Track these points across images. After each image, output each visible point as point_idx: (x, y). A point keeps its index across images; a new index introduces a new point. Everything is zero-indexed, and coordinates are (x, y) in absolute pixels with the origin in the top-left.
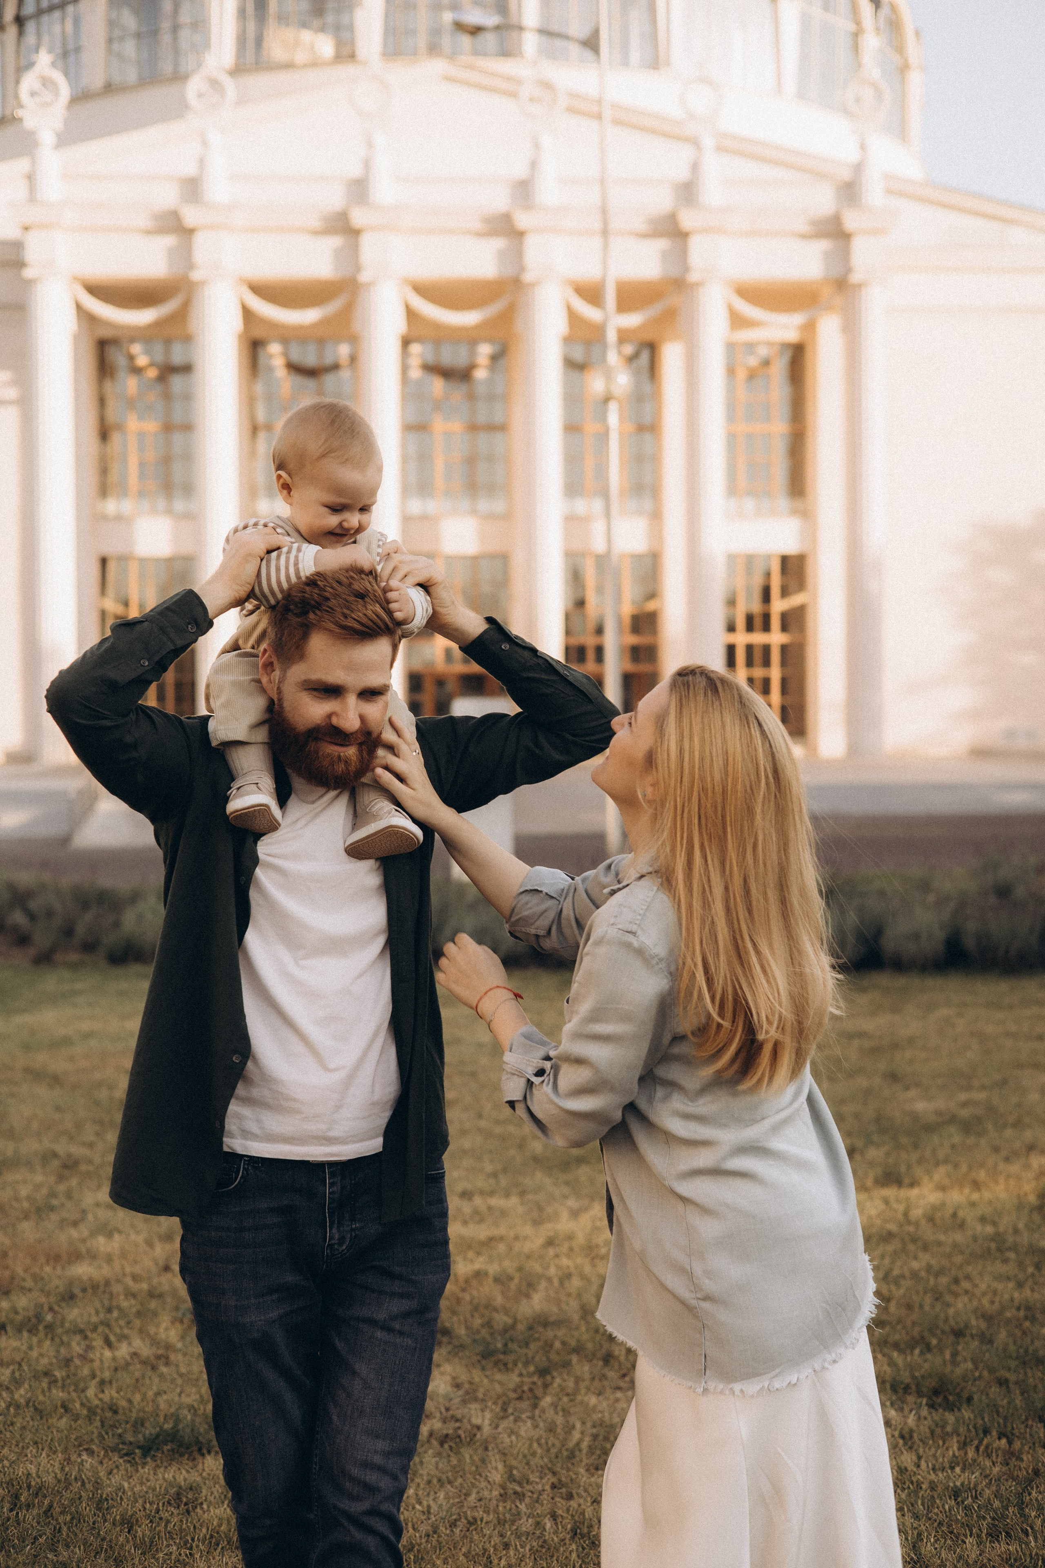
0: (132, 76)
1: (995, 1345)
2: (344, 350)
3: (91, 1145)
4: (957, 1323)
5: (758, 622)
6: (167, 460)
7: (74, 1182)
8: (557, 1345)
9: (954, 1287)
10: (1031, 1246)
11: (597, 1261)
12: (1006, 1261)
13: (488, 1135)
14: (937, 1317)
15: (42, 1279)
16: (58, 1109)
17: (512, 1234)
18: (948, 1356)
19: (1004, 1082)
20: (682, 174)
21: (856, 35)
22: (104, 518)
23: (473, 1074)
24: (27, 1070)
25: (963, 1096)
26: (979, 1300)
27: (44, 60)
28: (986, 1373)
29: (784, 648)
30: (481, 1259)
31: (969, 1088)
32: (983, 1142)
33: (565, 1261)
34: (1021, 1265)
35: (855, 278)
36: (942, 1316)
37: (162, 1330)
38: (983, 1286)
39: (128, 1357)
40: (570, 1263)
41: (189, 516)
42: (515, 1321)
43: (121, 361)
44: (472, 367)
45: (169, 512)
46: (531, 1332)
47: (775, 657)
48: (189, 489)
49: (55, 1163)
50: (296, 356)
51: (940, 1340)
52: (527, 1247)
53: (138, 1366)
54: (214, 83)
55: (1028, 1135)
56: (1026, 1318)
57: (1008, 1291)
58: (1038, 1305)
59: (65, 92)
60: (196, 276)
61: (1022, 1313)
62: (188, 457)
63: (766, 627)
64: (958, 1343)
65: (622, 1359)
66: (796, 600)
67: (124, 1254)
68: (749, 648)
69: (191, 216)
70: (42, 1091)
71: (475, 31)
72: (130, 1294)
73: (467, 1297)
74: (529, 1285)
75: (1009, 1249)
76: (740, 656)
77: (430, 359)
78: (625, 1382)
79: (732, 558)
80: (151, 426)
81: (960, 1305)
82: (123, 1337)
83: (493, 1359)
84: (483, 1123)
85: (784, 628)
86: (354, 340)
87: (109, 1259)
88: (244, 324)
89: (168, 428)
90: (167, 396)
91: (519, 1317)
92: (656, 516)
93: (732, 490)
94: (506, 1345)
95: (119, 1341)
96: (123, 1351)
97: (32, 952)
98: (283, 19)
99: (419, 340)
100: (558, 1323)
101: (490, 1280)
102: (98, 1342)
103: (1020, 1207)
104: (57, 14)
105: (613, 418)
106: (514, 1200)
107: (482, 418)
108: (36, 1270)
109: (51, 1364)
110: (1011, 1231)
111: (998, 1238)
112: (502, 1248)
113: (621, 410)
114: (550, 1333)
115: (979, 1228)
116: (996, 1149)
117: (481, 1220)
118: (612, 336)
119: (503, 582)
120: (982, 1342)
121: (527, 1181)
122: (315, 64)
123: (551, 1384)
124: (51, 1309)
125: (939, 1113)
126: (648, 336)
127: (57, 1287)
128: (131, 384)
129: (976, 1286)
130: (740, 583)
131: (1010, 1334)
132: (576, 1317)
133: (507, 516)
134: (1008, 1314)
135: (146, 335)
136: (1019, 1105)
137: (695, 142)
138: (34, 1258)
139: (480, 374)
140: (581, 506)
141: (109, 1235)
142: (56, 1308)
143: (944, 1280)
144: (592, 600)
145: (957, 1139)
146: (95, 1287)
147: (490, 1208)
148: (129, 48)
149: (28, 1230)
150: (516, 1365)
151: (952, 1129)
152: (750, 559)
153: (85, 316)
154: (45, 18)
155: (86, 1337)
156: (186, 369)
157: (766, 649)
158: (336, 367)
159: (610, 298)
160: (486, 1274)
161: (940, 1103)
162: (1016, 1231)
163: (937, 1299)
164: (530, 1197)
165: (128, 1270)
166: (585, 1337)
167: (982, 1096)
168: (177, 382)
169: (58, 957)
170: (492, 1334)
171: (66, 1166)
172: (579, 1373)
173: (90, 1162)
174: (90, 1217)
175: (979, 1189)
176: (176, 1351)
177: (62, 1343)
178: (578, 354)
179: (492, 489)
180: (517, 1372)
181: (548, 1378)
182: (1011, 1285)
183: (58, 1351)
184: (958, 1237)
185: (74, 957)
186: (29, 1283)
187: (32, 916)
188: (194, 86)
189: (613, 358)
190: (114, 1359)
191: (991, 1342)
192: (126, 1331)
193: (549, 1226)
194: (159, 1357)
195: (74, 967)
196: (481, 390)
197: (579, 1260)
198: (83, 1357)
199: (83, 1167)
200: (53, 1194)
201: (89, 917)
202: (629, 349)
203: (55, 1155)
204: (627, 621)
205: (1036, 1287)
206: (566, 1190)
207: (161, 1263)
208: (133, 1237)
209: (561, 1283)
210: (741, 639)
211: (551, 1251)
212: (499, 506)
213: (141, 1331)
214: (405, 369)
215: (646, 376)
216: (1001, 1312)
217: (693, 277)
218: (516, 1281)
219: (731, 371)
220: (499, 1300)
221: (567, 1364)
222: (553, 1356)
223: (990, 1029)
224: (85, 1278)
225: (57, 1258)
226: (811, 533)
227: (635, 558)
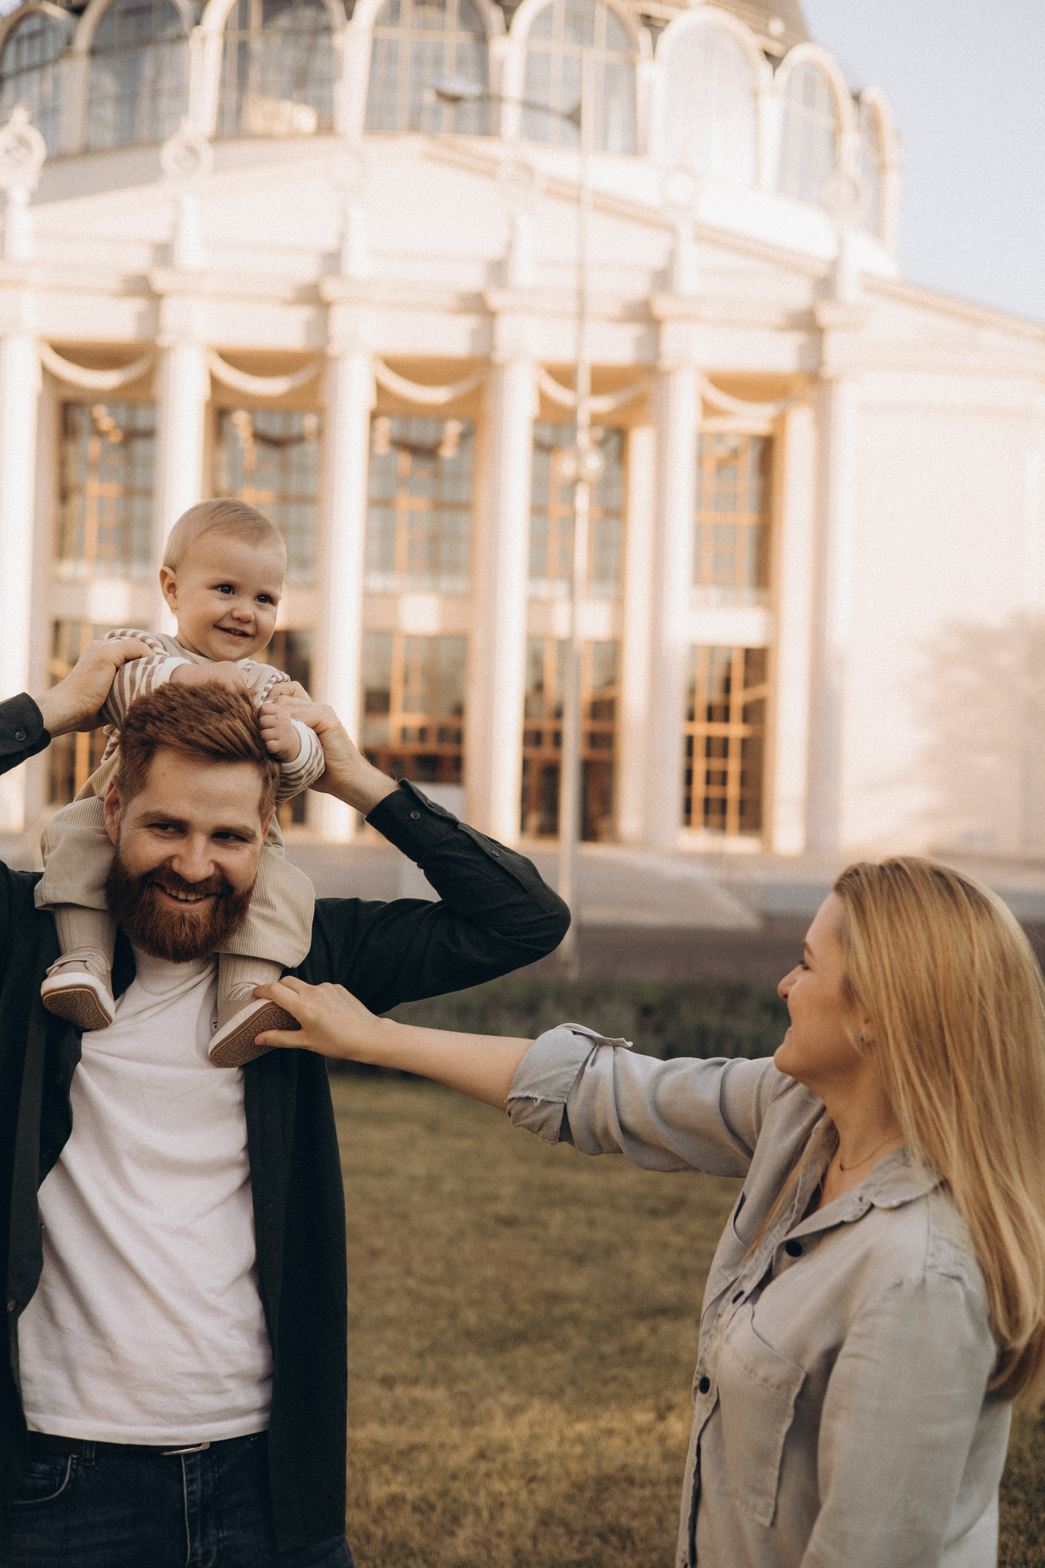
0: (108, 137)
2: (310, 422)
5: (718, 713)
6: (126, 526)
11: (534, 1486)
13: (415, 1297)
17: (436, 1440)
20: (658, 260)
21: (835, 135)
22: (59, 581)
23: (404, 1217)
27: (20, 117)
29: (744, 742)
30: (400, 1478)
33: (498, 1486)
35: (829, 371)
40: (503, 1486)
41: (146, 582)
43: (84, 423)
44: (441, 444)
45: (127, 577)
47: (735, 749)
48: (147, 556)
50: (263, 425)
54: (191, 150)
59: (39, 150)
60: (165, 340)
62: (148, 523)
63: (726, 718)
66: (758, 692)
68: (709, 740)
69: (161, 281)
71: (455, 99)
73: (379, 1533)
74: (454, 1518)
76: (699, 747)
77: (399, 434)
79: (694, 648)
80: (111, 489)
84: (411, 1283)
85: (745, 719)
86: (321, 411)
88: (212, 390)
89: (129, 492)
90: (130, 462)
92: (619, 602)
93: (698, 579)
98: (264, 90)
99: (388, 414)
101: (408, 1509)
104: (35, 76)
105: (583, 500)
106: (441, 1392)
107: (448, 496)
112: (424, 1460)
113: (588, 492)
117: (402, 1420)
118: (583, 418)
119: (461, 663)
121: (458, 1364)
122: (294, 135)
126: (619, 421)
128: (94, 448)
130: (702, 672)
133: (468, 597)
135: (112, 398)
137: (672, 229)
139: (448, 452)
140: (544, 589)
144: (551, 682)
147: (415, 1403)
148: (108, 112)
152: (712, 650)
153: (49, 377)
154: (25, 79)
156: (149, 434)
157: (725, 741)
158: (300, 439)
159: (584, 381)
160: (403, 1499)
164: (461, 1387)
168: (140, 447)
178: (547, 435)
179: (454, 568)
188: (170, 153)
189: (584, 438)
193: (480, 1430)
196: (447, 468)
197: (514, 1484)
202: (599, 433)
204: (586, 707)
206: (502, 1378)
209: (492, 1517)
210: (701, 729)
211: (483, 1467)
212: (460, 584)
214: (372, 442)
215: (615, 461)
217: (667, 363)
218: (439, 1510)
219: (700, 459)
220: (417, 1538)
226: (774, 625)
227: (598, 644)
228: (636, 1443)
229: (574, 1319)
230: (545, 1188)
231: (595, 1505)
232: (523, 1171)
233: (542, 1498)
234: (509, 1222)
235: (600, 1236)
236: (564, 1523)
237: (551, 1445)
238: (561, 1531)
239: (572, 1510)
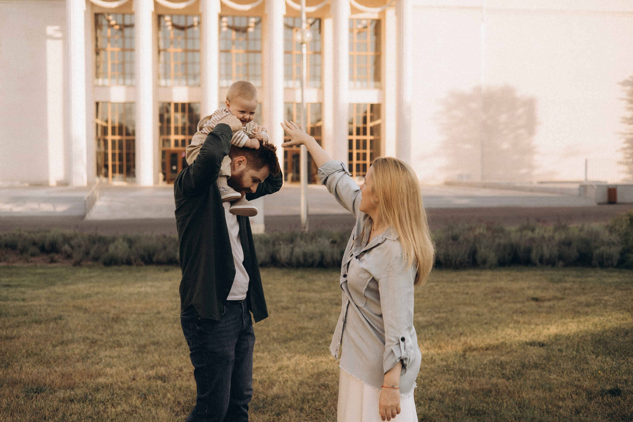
1: (444, 404)
2: (195, 20)
3: (102, 335)
4: (431, 396)
5: (361, 131)
6: (123, 63)
7: (96, 348)
8: (283, 405)
9: (430, 383)
10: (459, 369)
11: (297, 375)
12: (450, 374)
14: (424, 394)
15: (86, 383)
16: (88, 321)
17: (265, 366)
18: (427, 407)
19: (452, 310)
22: (97, 86)
24: (74, 306)
25: (437, 315)
26: (439, 388)
28: (441, 413)
29: (371, 141)
31: (439, 312)
32: (443, 332)
33: (286, 375)
34: (455, 375)
36: (425, 393)
37: (134, 401)
38: (441, 383)
39: (121, 411)
40: (288, 376)
41: (132, 86)
42: (267, 397)
43: (105, 22)
44: (248, 27)
45: (124, 84)
46: (273, 401)
47: (368, 145)
48: (132, 75)
49: (88, 341)
50: (176, 22)
51: (424, 402)
52: (272, 370)
53: (125, 414)
55: (460, 329)
56: (456, 394)
57: (451, 385)
58: (461, 389)
61: (455, 393)
62: (132, 62)
63: (365, 134)
64: (431, 403)
65: (307, 410)
66: (377, 122)
67: (117, 374)
68: (358, 141)
70: (81, 314)
72: (120, 388)
74: (272, 384)
75: (451, 370)
76: (354, 145)
77: (231, 24)
78: (309, 418)
79: (351, 105)
80: (117, 49)
81: (432, 390)
82: (118, 404)
83: (259, 410)
85: (372, 134)
86: (200, 15)
87: (112, 376)
88: (155, 9)
89: (124, 50)
90: (123, 37)
91: (268, 395)
92: (321, 88)
93: (351, 78)
94: (264, 405)
95: (117, 405)
96: (119, 409)
97: (73, 261)
99: (226, 16)
100: (284, 397)
101: (258, 382)
102: (109, 406)
103: (456, 355)
105: (304, 50)
106: (266, 353)
107: (251, 48)
108: (84, 380)
109: (92, 414)
110: (452, 364)
111: (447, 366)
112: (262, 371)
113: (307, 47)
114: (280, 401)
115: (440, 363)
116: (448, 335)
118: (304, 17)
119: (259, 114)
120: (440, 402)
121: (271, 347)
123: (281, 419)
124: (90, 394)
125: (427, 322)
126: (318, 16)
127: (92, 386)
128: (109, 32)
129: (438, 383)
130: (355, 116)
131: (450, 400)
132: (290, 395)
133: (261, 88)
134: (450, 393)
135: (115, 12)
136: (458, 319)
138: (82, 376)
139: (251, 30)
140: (291, 84)
141: (111, 367)
142: (92, 394)
143: (427, 381)
145: (434, 331)
146: (107, 386)
149: (79, 366)
150: (268, 412)
151: (432, 327)
152: (358, 105)
153: (90, 3)
155: (105, 404)
156: (131, 26)
157: (365, 142)
158: (192, 26)
159: (303, 1)
161: (428, 318)
162: (454, 364)
163: (424, 388)
164: (272, 352)
165: (119, 380)
166: (293, 402)
167: (444, 315)
168: (127, 31)
169: (83, 263)
170: (258, 402)
171: (92, 342)
172: (291, 415)
173: (102, 341)
174: (103, 361)
175: (441, 349)
176: (139, 408)
177: (96, 406)
178: (290, 23)
179: (255, 76)
180: (268, 414)
181: (280, 416)
182: (451, 382)
183: (94, 409)
184: (433, 366)
185: (90, 263)
186: (81, 385)
187: (72, 247)
189: (304, 25)
190: (116, 411)
191: (443, 402)
192: (119, 402)
193: (279, 363)
194: (133, 411)
195: (90, 267)
196: (251, 36)
197: (291, 375)
198: (104, 411)
199: (99, 343)
200: (88, 352)
201: (95, 247)
202: (311, 21)
203: (88, 338)
204: (309, 130)
205: (460, 383)
206: (286, 350)
207: (132, 377)
208: (120, 368)
209: (284, 383)
210: (355, 138)
211: (280, 372)
212: (258, 83)
213: (125, 402)
214: (220, 28)
215: (317, 32)
216: (447, 392)
218: (268, 382)
219: (351, 30)
220: (261, 389)
221: (287, 412)
222: (281, 409)
223: (448, 290)
224: (103, 383)
225: (92, 376)
226: (383, 96)
227: (313, 104)
228: (330, 364)
229: (310, 334)
230: (299, 298)
231: (318, 379)
232: (290, 293)
233: (300, 378)
234: (287, 308)
235: (318, 311)
236: (307, 384)
237: (303, 365)
238: (306, 386)
239: (310, 381)
